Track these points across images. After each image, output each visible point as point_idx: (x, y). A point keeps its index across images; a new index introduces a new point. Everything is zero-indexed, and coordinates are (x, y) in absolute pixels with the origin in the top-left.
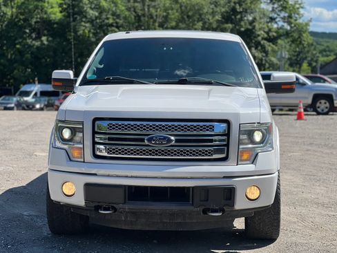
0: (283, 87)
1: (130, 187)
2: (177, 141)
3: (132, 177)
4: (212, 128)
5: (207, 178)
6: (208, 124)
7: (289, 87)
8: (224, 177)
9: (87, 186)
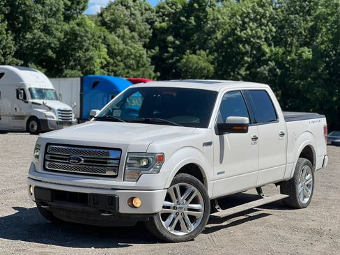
0: (234, 128)
1: (55, 190)
2: (85, 161)
3: (58, 184)
4: (108, 154)
5: (103, 189)
6: (106, 151)
7: (239, 128)
8: (112, 189)
9: (36, 188)
